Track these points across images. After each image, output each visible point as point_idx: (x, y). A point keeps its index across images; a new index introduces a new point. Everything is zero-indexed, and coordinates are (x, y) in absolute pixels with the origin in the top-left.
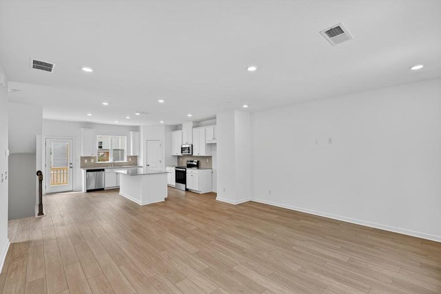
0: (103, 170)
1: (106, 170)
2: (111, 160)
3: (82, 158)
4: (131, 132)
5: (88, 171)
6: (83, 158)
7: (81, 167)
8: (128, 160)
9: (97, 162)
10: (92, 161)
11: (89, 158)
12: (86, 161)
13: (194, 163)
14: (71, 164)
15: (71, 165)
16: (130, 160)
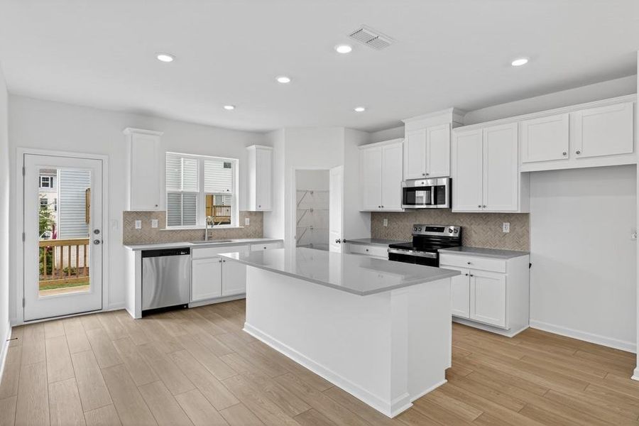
0: (187, 251)
1: (194, 252)
2: (201, 223)
3: (126, 214)
4: (253, 147)
5: (145, 254)
6: (130, 217)
7: (126, 243)
8: (242, 222)
9: (168, 228)
10: (155, 223)
11: (146, 216)
12: (138, 225)
13: (446, 233)
14: (97, 232)
15: (98, 237)
16: (247, 220)
